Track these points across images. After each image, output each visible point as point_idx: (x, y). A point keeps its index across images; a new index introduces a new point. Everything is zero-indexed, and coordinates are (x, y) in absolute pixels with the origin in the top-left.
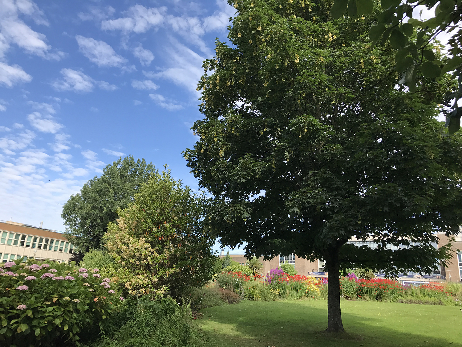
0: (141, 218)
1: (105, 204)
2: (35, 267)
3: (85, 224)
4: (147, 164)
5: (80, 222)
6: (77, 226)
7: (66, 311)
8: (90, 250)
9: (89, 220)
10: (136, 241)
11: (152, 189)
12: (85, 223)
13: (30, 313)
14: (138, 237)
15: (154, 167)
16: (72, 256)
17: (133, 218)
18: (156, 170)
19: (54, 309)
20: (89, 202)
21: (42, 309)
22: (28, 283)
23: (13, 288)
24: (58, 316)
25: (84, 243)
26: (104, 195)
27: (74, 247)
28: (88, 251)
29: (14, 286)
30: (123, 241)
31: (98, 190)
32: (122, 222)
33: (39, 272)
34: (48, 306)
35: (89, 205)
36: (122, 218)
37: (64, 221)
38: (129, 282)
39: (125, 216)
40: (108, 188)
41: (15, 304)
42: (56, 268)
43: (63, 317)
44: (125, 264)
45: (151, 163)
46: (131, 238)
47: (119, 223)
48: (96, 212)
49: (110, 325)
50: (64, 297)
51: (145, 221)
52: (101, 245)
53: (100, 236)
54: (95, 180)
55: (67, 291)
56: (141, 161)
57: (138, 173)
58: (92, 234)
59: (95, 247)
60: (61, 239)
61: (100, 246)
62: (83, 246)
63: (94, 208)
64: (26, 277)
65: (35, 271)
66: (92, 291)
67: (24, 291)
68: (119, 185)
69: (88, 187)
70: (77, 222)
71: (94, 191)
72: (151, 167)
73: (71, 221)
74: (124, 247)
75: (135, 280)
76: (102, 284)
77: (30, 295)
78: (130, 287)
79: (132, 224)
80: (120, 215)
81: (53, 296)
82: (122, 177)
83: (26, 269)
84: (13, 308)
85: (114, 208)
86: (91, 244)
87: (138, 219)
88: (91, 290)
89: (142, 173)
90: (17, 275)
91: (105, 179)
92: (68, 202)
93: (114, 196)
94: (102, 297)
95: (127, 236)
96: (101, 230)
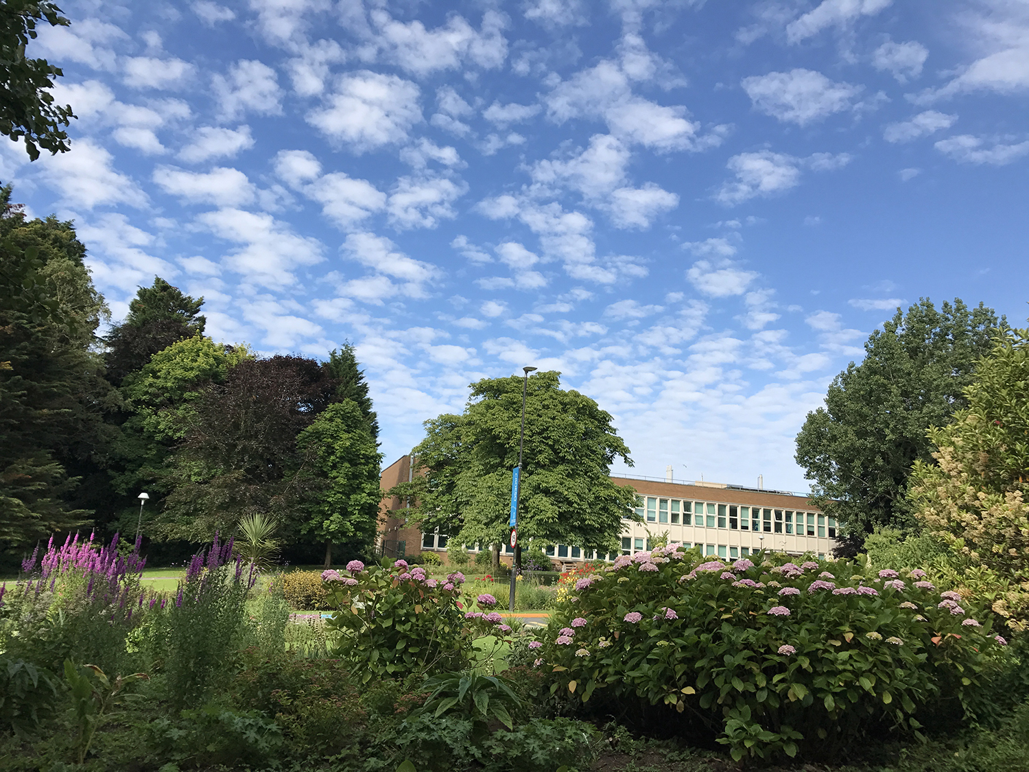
0: (997, 442)
1: (886, 421)
2: (791, 568)
3: (852, 473)
4: (970, 309)
5: (839, 468)
6: (834, 479)
7: (878, 663)
8: (876, 529)
9: (857, 463)
10: (997, 501)
11: (1010, 369)
12: (850, 469)
13: (806, 664)
14: (998, 490)
15: (993, 312)
16: (838, 544)
17: (974, 445)
18: (999, 321)
19: (851, 657)
20: (848, 423)
21: (826, 655)
22: (785, 600)
23: (761, 612)
24: (864, 672)
25: (857, 515)
26: (879, 401)
27: (837, 524)
28: (872, 531)
29: (761, 608)
30: (959, 502)
31: (862, 392)
32: (948, 458)
33: (802, 579)
34: (838, 650)
35: (850, 430)
36: (943, 448)
37: (805, 470)
38: (1001, 601)
39: (953, 443)
40: (884, 385)
41: (772, 644)
42: (828, 570)
43: (875, 674)
44: (980, 556)
45: (981, 305)
46: (981, 495)
47: (940, 460)
48: (869, 442)
49: (985, 701)
50: (867, 632)
51: (1010, 449)
52: (898, 514)
53: (890, 494)
54: (850, 372)
55: (869, 619)
56: (954, 307)
57: (950, 337)
58: (871, 493)
59: (885, 520)
60: (805, 508)
61: (896, 517)
62: (856, 521)
63: (861, 434)
64: (780, 589)
65: (793, 578)
66: (923, 621)
67: (782, 618)
68: (909, 374)
69: (840, 391)
70: (832, 470)
71: (854, 397)
72: (984, 315)
73: (818, 468)
74: (968, 517)
75: (1017, 594)
76: (943, 603)
77: (796, 626)
78: (1007, 613)
79: (976, 460)
80: (938, 441)
81: (842, 628)
82: (913, 352)
83: (774, 573)
84: (769, 651)
85: (909, 427)
86: (874, 514)
87: (989, 446)
88: (919, 617)
89: (963, 333)
90: (761, 585)
91: (874, 366)
92: (804, 428)
93: (904, 402)
94: (949, 635)
95: (970, 489)
96: (889, 481)
